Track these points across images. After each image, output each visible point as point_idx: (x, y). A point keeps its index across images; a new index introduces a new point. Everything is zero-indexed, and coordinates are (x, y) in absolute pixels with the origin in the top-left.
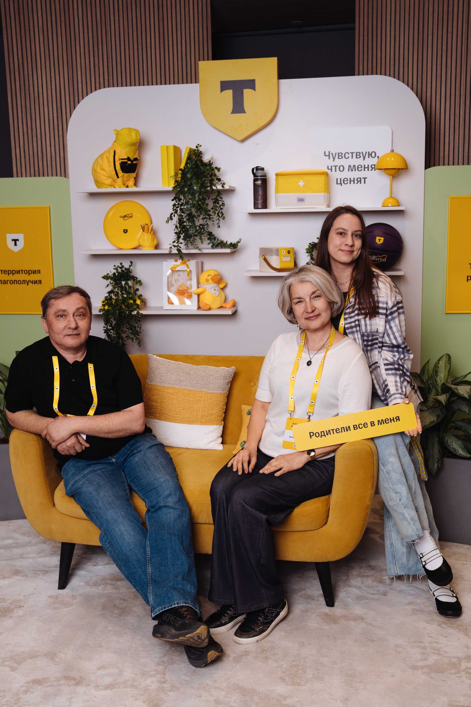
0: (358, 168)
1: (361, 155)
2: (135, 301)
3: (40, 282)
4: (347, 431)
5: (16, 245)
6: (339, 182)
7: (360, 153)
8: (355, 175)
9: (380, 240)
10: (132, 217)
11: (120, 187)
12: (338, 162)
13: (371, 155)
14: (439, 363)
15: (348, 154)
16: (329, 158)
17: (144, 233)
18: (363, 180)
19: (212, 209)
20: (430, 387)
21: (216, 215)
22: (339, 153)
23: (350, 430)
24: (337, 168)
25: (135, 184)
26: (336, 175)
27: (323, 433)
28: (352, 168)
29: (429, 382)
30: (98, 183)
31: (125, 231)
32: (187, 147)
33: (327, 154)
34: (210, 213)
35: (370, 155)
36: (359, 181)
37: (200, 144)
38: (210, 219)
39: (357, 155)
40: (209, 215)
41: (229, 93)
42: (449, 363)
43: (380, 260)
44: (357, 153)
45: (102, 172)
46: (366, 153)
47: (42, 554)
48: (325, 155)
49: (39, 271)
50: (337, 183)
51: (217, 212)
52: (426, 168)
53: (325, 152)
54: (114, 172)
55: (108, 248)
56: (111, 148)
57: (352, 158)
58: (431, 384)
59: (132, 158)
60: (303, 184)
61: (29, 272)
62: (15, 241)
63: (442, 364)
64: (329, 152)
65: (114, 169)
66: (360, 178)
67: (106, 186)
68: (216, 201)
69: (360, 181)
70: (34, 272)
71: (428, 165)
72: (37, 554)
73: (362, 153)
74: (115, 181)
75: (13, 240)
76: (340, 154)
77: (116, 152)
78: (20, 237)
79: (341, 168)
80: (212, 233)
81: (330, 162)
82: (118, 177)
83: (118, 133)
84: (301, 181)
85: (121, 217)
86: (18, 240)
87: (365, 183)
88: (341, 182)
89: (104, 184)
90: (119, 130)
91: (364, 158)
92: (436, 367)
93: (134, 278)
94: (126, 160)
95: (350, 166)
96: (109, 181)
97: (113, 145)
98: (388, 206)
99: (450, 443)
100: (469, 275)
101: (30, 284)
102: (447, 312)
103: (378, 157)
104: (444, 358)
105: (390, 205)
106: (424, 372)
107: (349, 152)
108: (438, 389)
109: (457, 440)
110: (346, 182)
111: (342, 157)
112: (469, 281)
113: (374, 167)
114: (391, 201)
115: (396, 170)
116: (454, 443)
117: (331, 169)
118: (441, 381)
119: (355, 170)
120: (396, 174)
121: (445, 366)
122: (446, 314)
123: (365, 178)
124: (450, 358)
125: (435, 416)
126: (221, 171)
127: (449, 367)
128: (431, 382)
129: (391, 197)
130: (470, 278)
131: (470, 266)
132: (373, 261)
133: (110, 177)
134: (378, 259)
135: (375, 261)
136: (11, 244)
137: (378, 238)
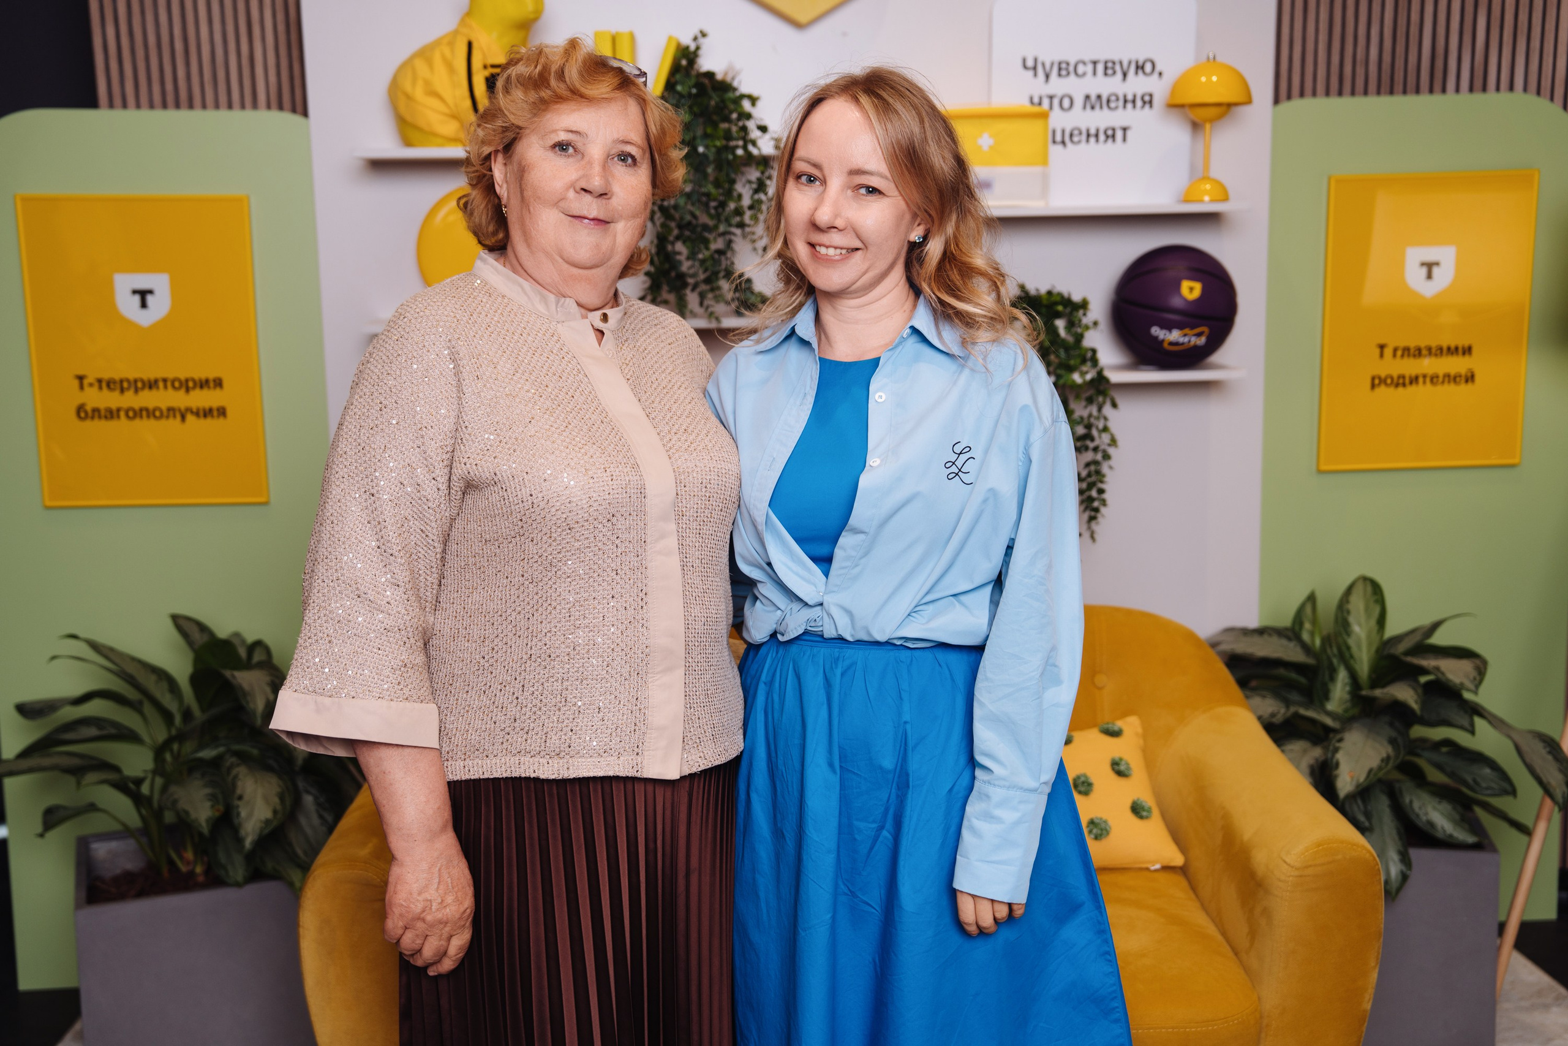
0: (1108, 101)
1: (1118, 68)
3: (222, 412)
5: (144, 305)
6: (1058, 138)
7: (1114, 63)
8: (1101, 119)
9: (1191, 289)
13: (1143, 68)
14: (1348, 602)
15: (1084, 63)
16: (1035, 75)
18: (1119, 134)
19: (751, 207)
20: (1331, 664)
24: (1056, 102)
26: (1059, 120)
28: (1093, 102)
29: (1329, 651)
30: (407, 130)
32: (670, 38)
33: (1030, 63)
35: (1140, 68)
36: (1110, 135)
37: (706, 29)
39: (1106, 68)
42: (1376, 601)
43: (1189, 341)
44: (1106, 62)
45: (434, 102)
46: (1130, 63)
48: (1025, 67)
49: (218, 383)
50: (1054, 142)
52: (1276, 103)
53: (1024, 61)
54: (467, 102)
56: (456, 32)
57: (1095, 73)
58: (1335, 656)
60: (991, 142)
61: (186, 385)
62: (143, 295)
63: (1358, 604)
64: (1036, 60)
65: (467, 93)
66: (1114, 130)
67: (437, 141)
69: (1113, 136)
70: (204, 384)
71: (1279, 94)
73: (1121, 63)
74: (467, 128)
75: (135, 292)
76: (1064, 66)
77: (475, 45)
78: (159, 283)
79: (1066, 103)
81: (1038, 87)
84: (986, 136)
86: (151, 292)
87: (1124, 139)
88: (1068, 138)
89: (435, 135)
91: (1125, 75)
92: (1342, 611)
95: (1087, 97)
96: (449, 128)
97: (462, 24)
98: (1201, 201)
99: (1420, 808)
100: (1375, 373)
101: (190, 418)
102: (1323, 467)
103: (1160, 74)
104: (1360, 587)
105: (1207, 198)
106: (1301, 624)
107: (1087, 58)
108: (1357, 667)
109: (1437, 800)
110: (1076, 139)
111: (1068, 74)
112: (1377, 390)
113: (1148, 101)
114: (1208, 187)
115: (1223, 108)
116: (1430, 809)
117: (1040, 104)
118: (1359, 646)
119: (1101, 107)
120: (1220, 117)
121: (1367, 609)
122: (1320, 472)
123: (1125, 129)
124: (1375, 589)
125: (1385, 743)
126: (759, 104)
127: (1377, 610)
128: (1335, 650)
129: (1206, 178)
130: (1377, 381)
131: (1378, 351)
132: (1171, 344)
133: (454, 116)
134: (1186, 339)
135: (1176, 344)
136: (129, 305)
137: (1186, 285)
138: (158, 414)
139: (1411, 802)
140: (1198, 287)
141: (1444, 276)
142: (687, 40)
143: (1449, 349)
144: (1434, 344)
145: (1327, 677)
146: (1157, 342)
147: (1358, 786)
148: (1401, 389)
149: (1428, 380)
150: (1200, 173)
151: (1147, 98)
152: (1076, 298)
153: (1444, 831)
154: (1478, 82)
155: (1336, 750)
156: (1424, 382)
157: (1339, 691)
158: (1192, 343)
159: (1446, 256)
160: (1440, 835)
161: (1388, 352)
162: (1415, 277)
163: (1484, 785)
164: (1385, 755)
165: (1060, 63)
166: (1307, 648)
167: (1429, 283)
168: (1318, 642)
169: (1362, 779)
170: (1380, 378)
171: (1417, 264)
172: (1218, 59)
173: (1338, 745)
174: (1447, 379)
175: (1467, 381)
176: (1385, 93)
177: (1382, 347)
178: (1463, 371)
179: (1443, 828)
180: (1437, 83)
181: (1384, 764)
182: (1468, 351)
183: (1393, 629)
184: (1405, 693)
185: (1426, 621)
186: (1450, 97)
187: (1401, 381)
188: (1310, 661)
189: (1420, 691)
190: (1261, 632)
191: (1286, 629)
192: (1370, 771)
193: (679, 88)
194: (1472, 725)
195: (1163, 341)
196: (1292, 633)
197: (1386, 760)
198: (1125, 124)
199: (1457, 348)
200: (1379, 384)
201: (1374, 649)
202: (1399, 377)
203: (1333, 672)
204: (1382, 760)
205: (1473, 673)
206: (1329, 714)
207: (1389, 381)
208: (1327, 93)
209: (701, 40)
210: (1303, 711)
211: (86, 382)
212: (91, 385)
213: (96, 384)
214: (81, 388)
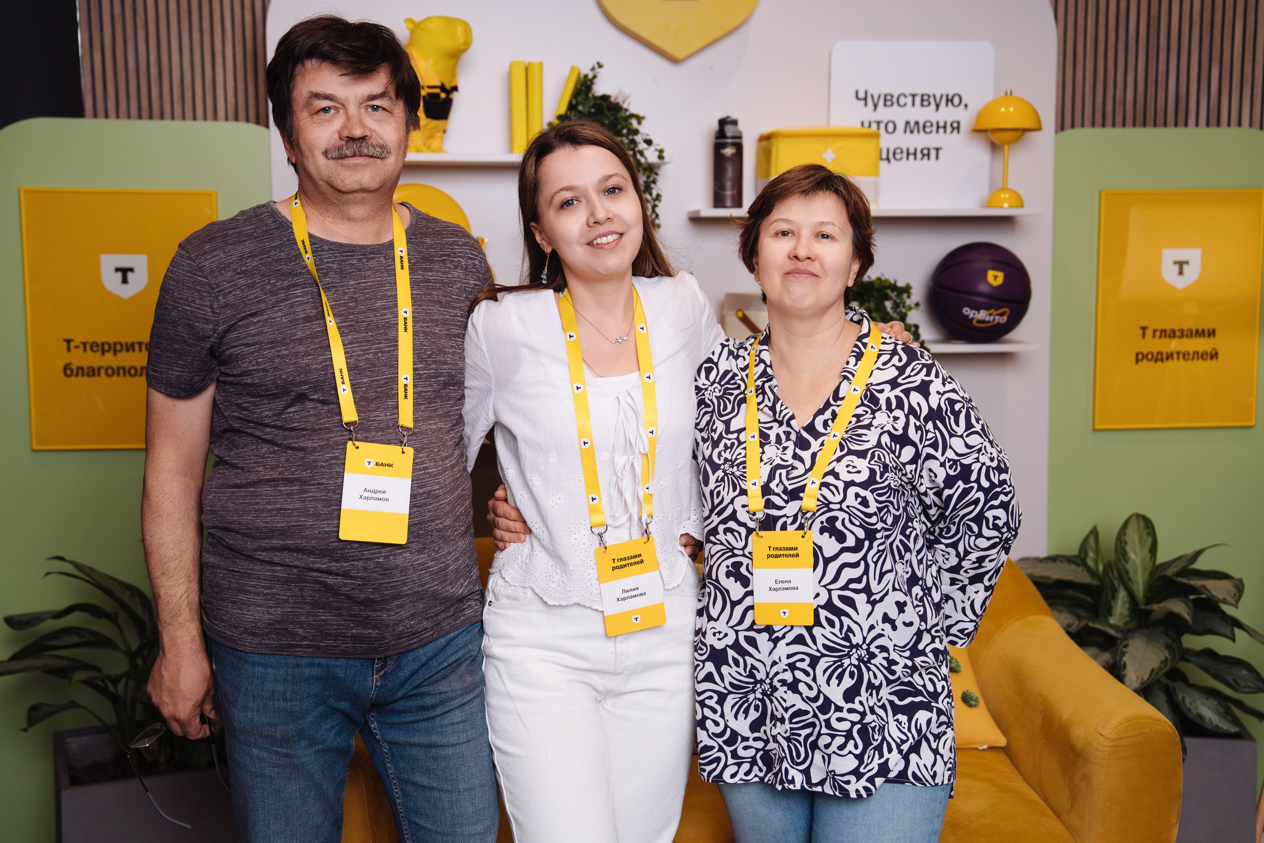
0: (924, 127)
1: (932, 100)
5: (124, 281)
7: (929, 96)
8: (919, 141)
9: (996, 277)
13: (952, 100)
14: (1125, 534)
15: (905, 96)
16: (866, 105)
18: (933, 153)
20: (1113, 585)
24: (882, 126)
26: (887, 142)
28: (912, 127)
29: (1111, 575)
32: (573, 68)
33: (861, 95)
35: (949, 100)
36: (926, 154)
37: (602, 62)
39: (922, 100)
42: (1148, 534)
43: (994, 320)
44: (922, 96)
46: (942, 96)
48: (857, 98)
52: (1056, 132)
53: (857, 93)
57: (913, 104)
58: (1115, 579)
59: (449, 87)
60: (833, 156)
62: (125, 271)
63: (1133, 535)
64: (866, 92)
66: (929, 150)
69: (928, 155)
71: (1060, 124)
73: (934, 96)
75: (119, 270)
76: (889, 98)
78: (139, 262)
79: (891, 127)
81: (867, 114)
83: (416, 28)
84: (829, 151)
86: (131, 270)
87: (937, 158)
88: (892, 156)
90: (418, 19)
91: (938, 106)
92: (1121, 542)
94: (437, 91)
95: (908, 123)
98: (1002, 207)
99: (1191, 704)
100: (1139, 350)
102: (1098, 427)
103: (966, 106)
104: (1134, 521)
105: (1006, 205)
106: (1086, 553)
107: (907, 92)
108: (1134, 588)
109: (1205, 696)
110: (898, 156)
111: (892, 104)
112: (1140, 364)
113: (956, 127)
114: (1007, 196)
115: (1019, 133)
117: (870, 126)
118: (1135, 571)
119: (919, 132)
120: (1016, 140)
121: (1141, 540)
122: (1095, 430)
123: (937, 150)
124: (1148, 524)
125: (1163, 649)
126: (644, 122)
127: (1149, 541)
128: (1116, 574)
129: (1005, 189)
130: (1140, 357)
131: (1141, 332)
132: (979, 321)
134: (992, 318)
135: (983, 322)
136: (111, 280)
137: (991, 274)
138: (133, 372)
139: (1183, 698)
140: (1001, 276)
141: (1192, 272)
142: (586, 70)
143: (1197, 331)
144: (1185, 327)
145: (1110, 597)
146: (968, 320)
147: (1142, 684)
148: (1159, 363)
149: (1181, 356)
150: (998, 186)
151: (955, 125)
152: (901, 284)
153: (1212, 723)
154: (1213, 119)
155: (1123, 654)
156: (1178, 358)
157: (1120, 609)
158: (996, 321)
159: (1194, 256)
160: (1207, 725)
161: (1149, 333)
162: (1169, 272)
163: (1242, 684)
164: (1163, 658)
165: (885, 96)
166: (1093, 573)
167: (1181, 278)
168: (1101, 568)
169: (1146, 678)
170: (1142, 354)
171: (1171, 262)
172: (1013, 93)
173: (1124, 650)
174: (1196, 355)
175: (1212, 358)
176: (1140, 126)
177: (1144, 329)
178: (1209, 350)
179: (1210, 719)
180: (1181, 119)
181: (1163, 666)
182: (1212, 333)
183: (1162, 557)
184: (1178, 607)
185: (1189, 550)
186: (1191, 129)
187: (1159, 357)
188: (1095, 582)
189: (1190, 605)
190: (1053, 559)
191: (1075, 557)
192: (1153, 670)
193: (580, 108)
194: (1233, 634)
195: (973, 319)
196: (1079, 560)
197: (1165, 662)
198: (937, 146)
199: (1203, 331)
200: (1142, 359)
201: (1147, 573)
202: (1158, 354)
203: (1114, 592)
204: (1162, 662)
205: (1233, 591)
206: (1112, 626)
207: (1150, 357)
208: (1093, 125)
209: (598, 70)
210: (1091, 624)
211: (72, 344)
212: (77, 347)
213: (82, 346)
214: (69, 350)
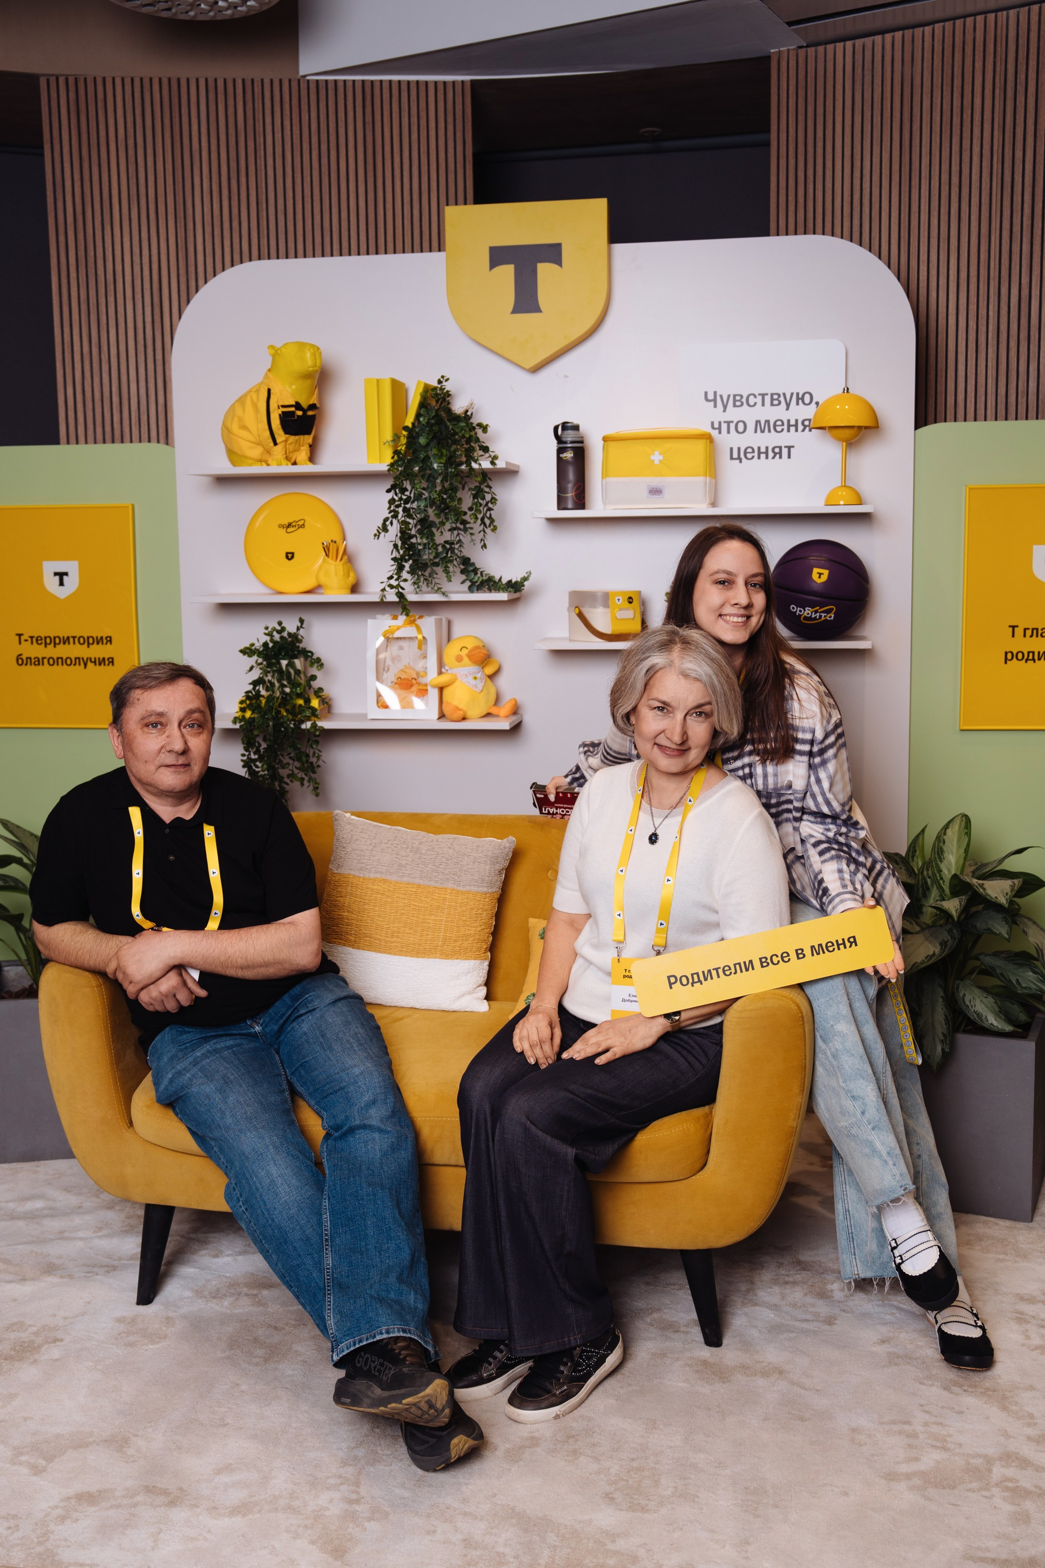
0: (775, 426)
1: (782, 399)
2: (308, 701)
3: (111, 660)
4: (747, 970)
5: (61, 584)
6: (735, 455)
7: (779, 395)
8: (770, 440)
9: (820, 574)
10: (303, 526)
11: (279, 464)
12: (734, 414)
13: (803, 399)
14: (945, 834)
15: (755, 397)
16: (715, 406)
17: (329, 560)
18: (785, 451)
19: (471, 509)
20: (926, 883)
21: (479, 522)
22: (735, 396)
23: (753, 969)
24: (732, 426)
25: (312, 459)
26: (728, 441)
27: (695, 976)
28: (762, 427)
29: (925, 873)
30: (233, 455)
31: (290, 556)
32: (419, 382)
33: (711, 397)
34: (467, 518)
35: (800, 399)
36: (777, 452)
38: (465, 530)
39: (772, 400)
40: (464, 522)
41: (507, 272)
42: (966, 833)
43: (820, 617)
44: (773, 395)
45: (243, 433)
46: (792, 394)
47: (105, 1232)
48: (707, 400)
49: (109, 640)
50: (732, 458)
51: (480, 516)
52: (917, 427)
53: (706, 393)
54: (268, 433)
55: (254, 592)
56: (262, 383)
57: (763, 405)
58: (929, 877)
59: (305, 405)
60: (661, 458)
61: (88, 641)
62: (61, 575)
63: (953, 835)
64: (715, 393)
65: (267, 427)
66: (780, 448)
67: (250, 461)
68: (478, 493)
69: (780, 453)
70: (99, 641)
71: (922, 418)
72: (94, 1232)
73: (784, 394)
74: (268, 452)
75: (56, 574)
76: (738, 398)
77: (272, 391)
78: (71, 567)
79: (740, 427)
80: (469, 559)
81: (718, 415)
82: (275, 444)
83: (276, 353)
84: (657, 453)
85: (281, 526)
86: (66, 574)
87: (789, 457)
88: (740, 455)
89: (246, 457)
91: (788, 406)
92: (939, 841)
93: (306, 654)
94: (293, 409)
95: (758, 422)
96: (256, 452)
97: (266, 376)
98: (839, 505)
99: (971, 1001)
100: (1009, 649)
101: (90, 665)
102: (963, 727)
103: (816, 403)
104: (957, 822)
105: (842, 503)
106: (914, 852)
107: (757, 392)
108: (945, 887)
109: (985, 995)
110: (749, 455)
111: (742, 404)
112: (1010, 663)
113: (807, 425)
114: (845, 493)
115: (863, 431)
116: (978, 1003)
117: (719, 426)
118: (948, 871)
119: (770, 431)
120: (854, 438)
121: (958, 840)
122: (961, 731)
123: (789, 448)
124: (968, 824)
126: (489, 431)
127: (966, 838)
128: (929, 873)
129: (849, 487)
130: (1009, 656)
131: (1010, 630)
132: (805, 618)
133: (259, 443)
134: (817, 616)
135: (810, 619)
136: (51, 583)
137: (817, 572)
138: (69, 661)
139: (964, 996)
140: (826, 572)
142: (435, 382)
146: (797, 618)
148: (1031, 663)
151: (806, 423)
153: (988, 1021)
158: (823, 619)
160: (985, 1025)
161: (1019, 632)
170: (1012, 653)
172: (851, 390)
177: (1013, 627)
179: (986, 1018)
187: (1031, 657)
188: (911, 881)
191: (902, 855)
195: (800, 616)
196: (905, 859)
198: (789, 444)
200: (1012, 659)
202: (1029, 653)
203: (926, 890)
207: (1020, 656)
209: (445, 383)
211: (23, 638)
212: (26, 640)
213: (30, 639)
214: (20, 643)
